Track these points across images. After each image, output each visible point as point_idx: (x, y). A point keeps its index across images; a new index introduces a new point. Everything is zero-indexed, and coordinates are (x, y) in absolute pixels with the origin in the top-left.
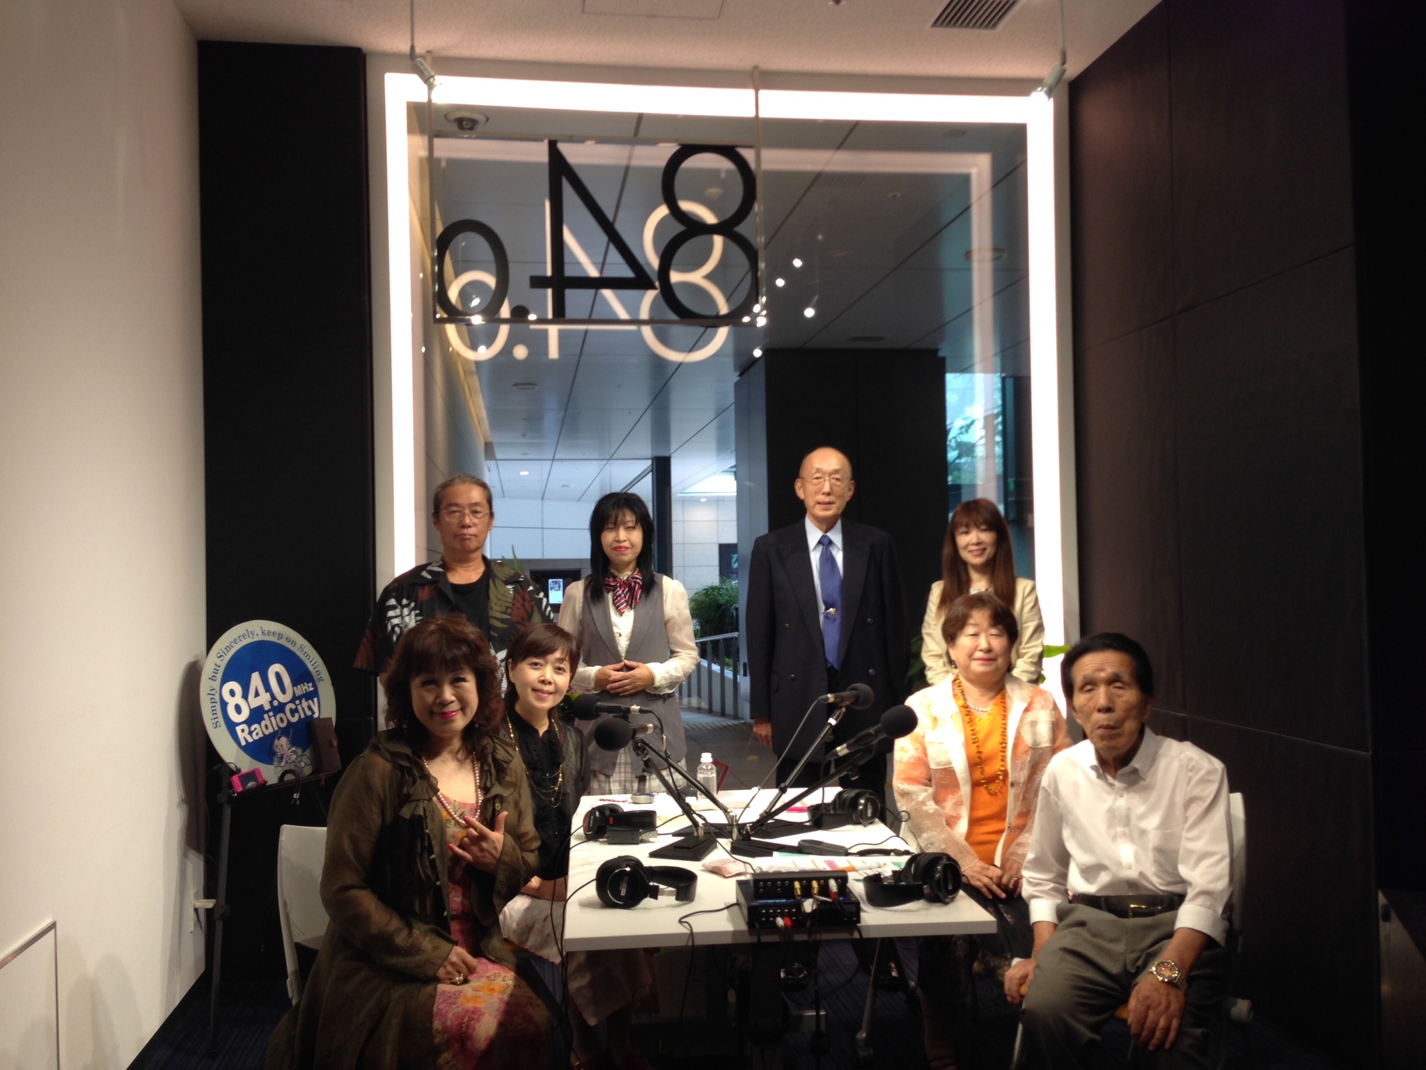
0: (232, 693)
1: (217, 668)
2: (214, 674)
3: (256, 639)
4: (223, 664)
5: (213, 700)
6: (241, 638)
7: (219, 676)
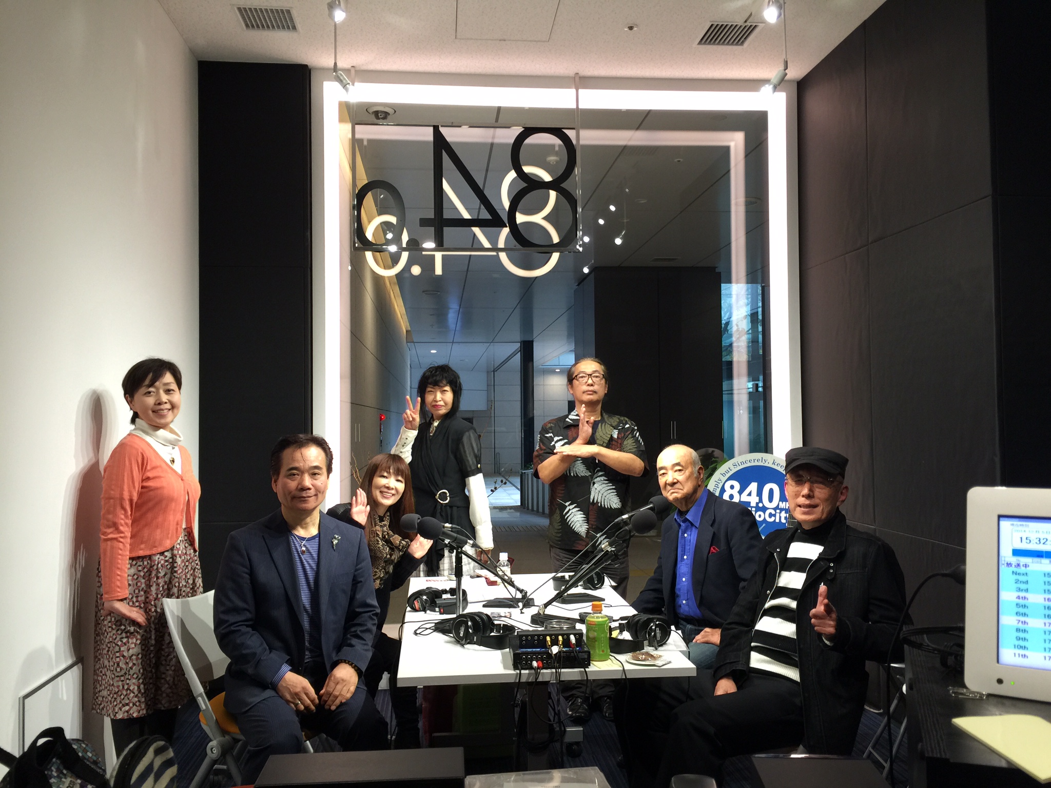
0: (732, 487)
1: (729, 470)
2: (725, 473)
3: (766, 464)
4: (734, 470)
5: (717, 486)
6: (756, 461)
7: (728, 475)
